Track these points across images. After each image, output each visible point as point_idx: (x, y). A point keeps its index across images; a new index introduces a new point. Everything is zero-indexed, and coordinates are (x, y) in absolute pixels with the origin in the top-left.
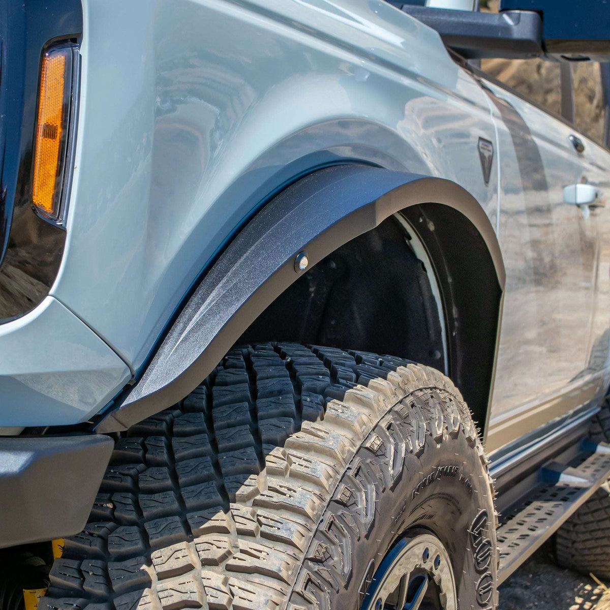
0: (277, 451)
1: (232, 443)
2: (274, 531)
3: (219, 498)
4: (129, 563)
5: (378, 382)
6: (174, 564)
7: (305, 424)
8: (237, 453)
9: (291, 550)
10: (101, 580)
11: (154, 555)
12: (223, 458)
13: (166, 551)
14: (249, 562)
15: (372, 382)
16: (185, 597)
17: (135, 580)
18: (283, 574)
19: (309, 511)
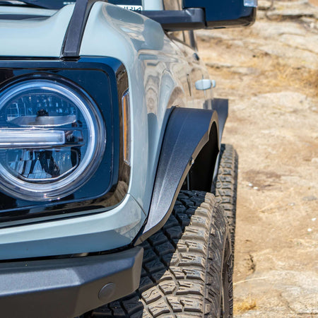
0: (181, 241)
1: (159, 241)
2: (192, 275)
3: (163, 266)
4: (133, 300)
5: (203, 204)
6: (153, 297)
7: (187, 228)
8: (163, 245)
9: (200, 282)
10: (121, 309)
11: (143, 294)
12: (158, 248)
13: (148, 292)
14: (186, 290)
15: (202, 205)
16: (163, 309)
17: (138, 306)
18: (201, 292)
19: (203, 265)
